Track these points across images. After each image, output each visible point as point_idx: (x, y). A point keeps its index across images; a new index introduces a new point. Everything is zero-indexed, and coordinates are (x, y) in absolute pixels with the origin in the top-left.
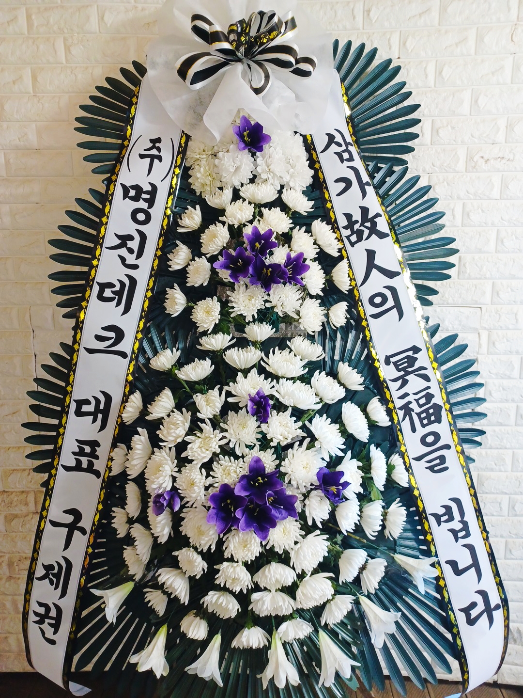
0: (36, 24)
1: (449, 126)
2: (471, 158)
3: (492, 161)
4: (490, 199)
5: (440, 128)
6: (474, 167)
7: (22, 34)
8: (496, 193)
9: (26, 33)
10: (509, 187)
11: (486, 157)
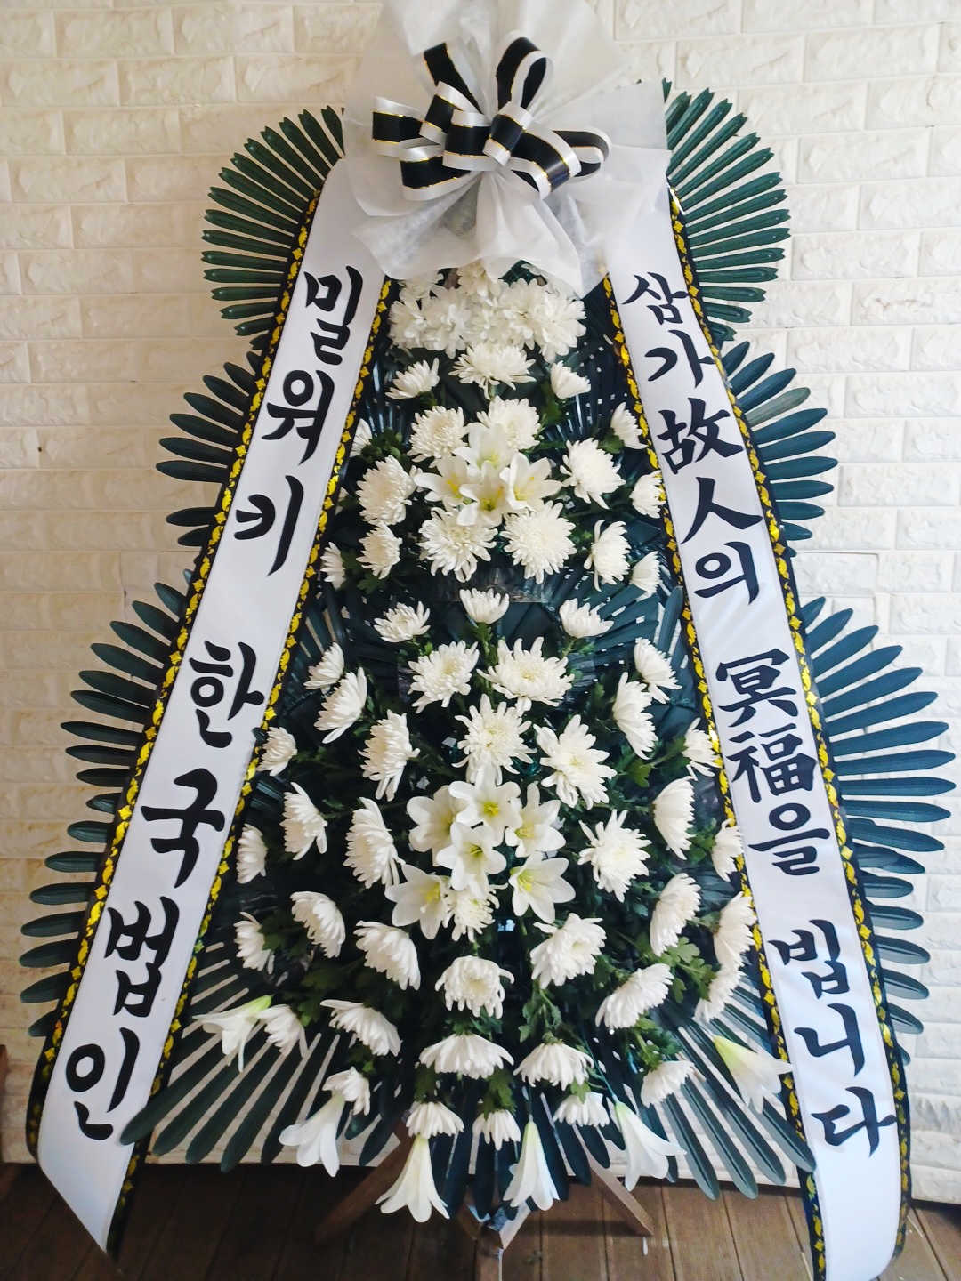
0: (134, 89)
1: (822, 249)
2: (860, 301)
3: (895, 307)
4: (891, 370)
5: (806, 252)
6: (864, 317)
7: (112, 106)
8: (902, 360)
9: (118, 103)
10: (925, 350)
11: (885, 299)
